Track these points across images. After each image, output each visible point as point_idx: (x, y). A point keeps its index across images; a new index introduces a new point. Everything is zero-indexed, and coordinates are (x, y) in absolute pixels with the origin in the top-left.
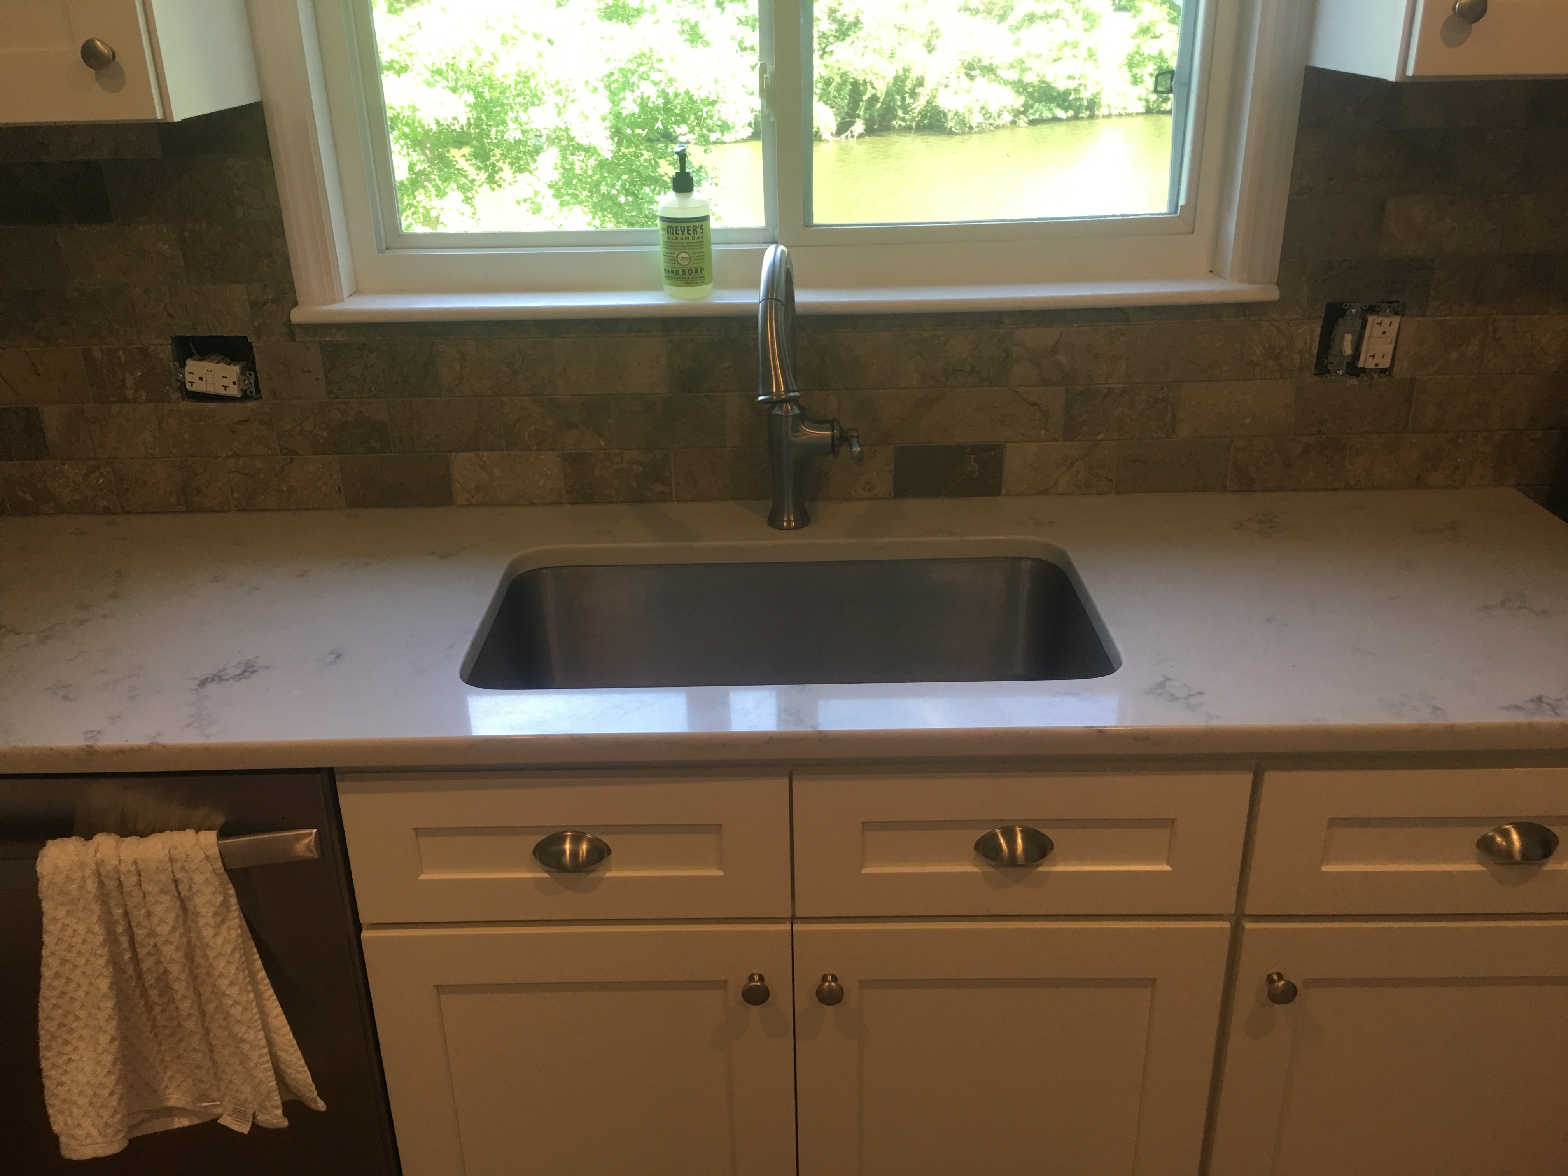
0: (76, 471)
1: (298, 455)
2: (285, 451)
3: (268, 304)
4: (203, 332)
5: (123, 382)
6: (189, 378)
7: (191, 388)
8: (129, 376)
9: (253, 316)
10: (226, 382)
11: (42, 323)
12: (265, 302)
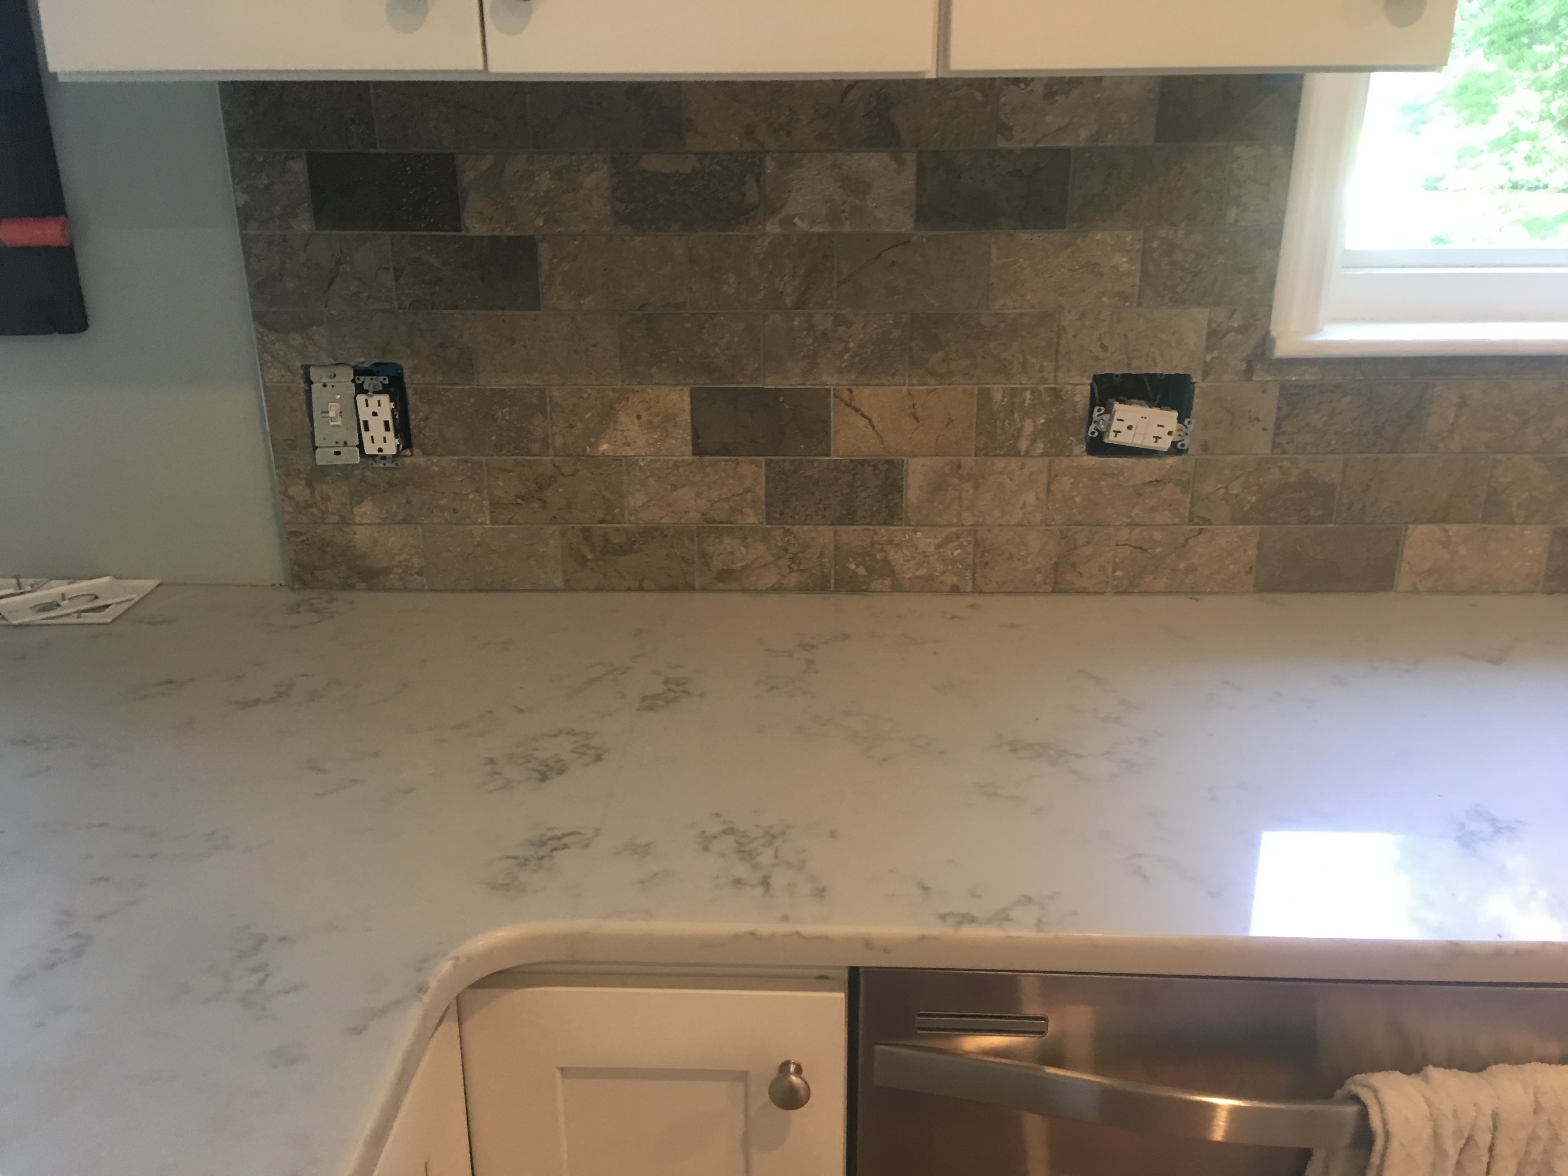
0: (929, 540)
1: (1212, 524)
2: (1196, 520)
3: (1232, 335)
4: (1139, 368)
5: (1020, 431)
6: (1116, 425)
7: (1111, 438)
8: (1028, 426)
9: (1209, 349)
10: (1162, 433)
11: (940, 355)
12: (1227, 332)
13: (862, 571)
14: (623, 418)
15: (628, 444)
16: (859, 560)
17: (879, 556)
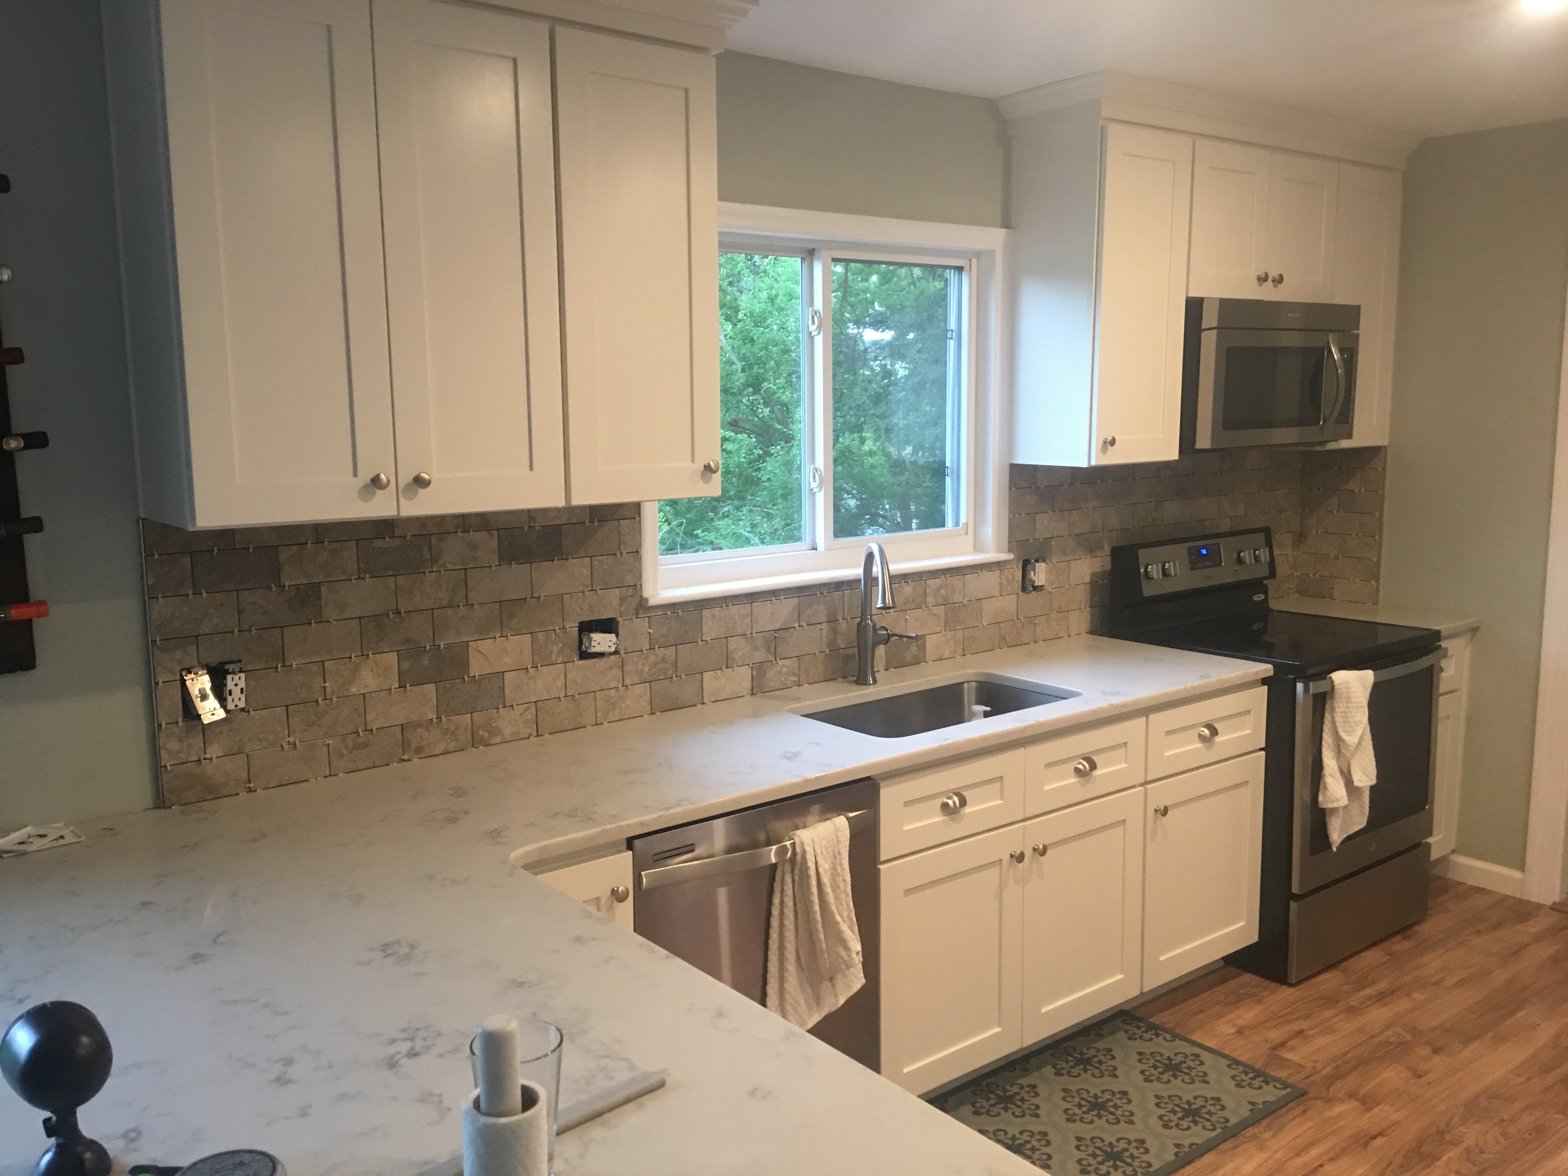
0: (516, 713)
1: (632, 685)
2: (626, 684)
3: (629, 598)
4: (596, 617)
5: (551, 652)
6: (593, 643)
7: (593, 650)
8: (555, 648)
9: (621, 605)
10: (611, 644)
11: (515, 620)
12: (627, 597)
13: (486, 734)
14: (363, 672)
15: (366, 686)
16: (485, 728)
17: (494, 725)
